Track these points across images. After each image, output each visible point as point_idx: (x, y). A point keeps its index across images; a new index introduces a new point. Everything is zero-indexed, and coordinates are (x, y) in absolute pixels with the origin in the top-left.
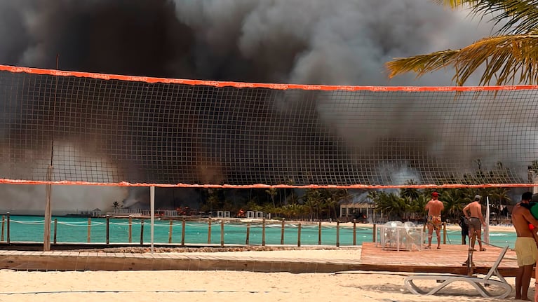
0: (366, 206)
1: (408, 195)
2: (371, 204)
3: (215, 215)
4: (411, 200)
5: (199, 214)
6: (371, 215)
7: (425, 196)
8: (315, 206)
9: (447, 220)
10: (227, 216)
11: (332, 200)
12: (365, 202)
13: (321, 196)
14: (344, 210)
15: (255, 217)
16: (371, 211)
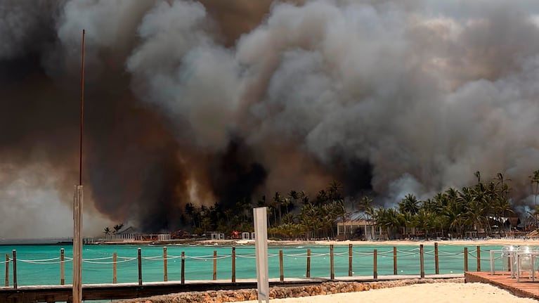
0: (364, 223)
1: (407, 210)
2: (368, 220)
3: (209, 237)
4: (410, 215)
5: (193, 237)
6: (369, 232)
7: (426, 210)
8: (312, 225)
9: (449, 235)
10: (221, 238)
11: (329, 218)
12: (362, 220)
13: (318, 214)
14: (342, 228)
15: (250, 238)
16: (370, 227)
